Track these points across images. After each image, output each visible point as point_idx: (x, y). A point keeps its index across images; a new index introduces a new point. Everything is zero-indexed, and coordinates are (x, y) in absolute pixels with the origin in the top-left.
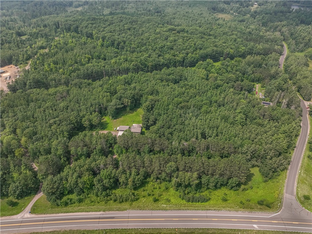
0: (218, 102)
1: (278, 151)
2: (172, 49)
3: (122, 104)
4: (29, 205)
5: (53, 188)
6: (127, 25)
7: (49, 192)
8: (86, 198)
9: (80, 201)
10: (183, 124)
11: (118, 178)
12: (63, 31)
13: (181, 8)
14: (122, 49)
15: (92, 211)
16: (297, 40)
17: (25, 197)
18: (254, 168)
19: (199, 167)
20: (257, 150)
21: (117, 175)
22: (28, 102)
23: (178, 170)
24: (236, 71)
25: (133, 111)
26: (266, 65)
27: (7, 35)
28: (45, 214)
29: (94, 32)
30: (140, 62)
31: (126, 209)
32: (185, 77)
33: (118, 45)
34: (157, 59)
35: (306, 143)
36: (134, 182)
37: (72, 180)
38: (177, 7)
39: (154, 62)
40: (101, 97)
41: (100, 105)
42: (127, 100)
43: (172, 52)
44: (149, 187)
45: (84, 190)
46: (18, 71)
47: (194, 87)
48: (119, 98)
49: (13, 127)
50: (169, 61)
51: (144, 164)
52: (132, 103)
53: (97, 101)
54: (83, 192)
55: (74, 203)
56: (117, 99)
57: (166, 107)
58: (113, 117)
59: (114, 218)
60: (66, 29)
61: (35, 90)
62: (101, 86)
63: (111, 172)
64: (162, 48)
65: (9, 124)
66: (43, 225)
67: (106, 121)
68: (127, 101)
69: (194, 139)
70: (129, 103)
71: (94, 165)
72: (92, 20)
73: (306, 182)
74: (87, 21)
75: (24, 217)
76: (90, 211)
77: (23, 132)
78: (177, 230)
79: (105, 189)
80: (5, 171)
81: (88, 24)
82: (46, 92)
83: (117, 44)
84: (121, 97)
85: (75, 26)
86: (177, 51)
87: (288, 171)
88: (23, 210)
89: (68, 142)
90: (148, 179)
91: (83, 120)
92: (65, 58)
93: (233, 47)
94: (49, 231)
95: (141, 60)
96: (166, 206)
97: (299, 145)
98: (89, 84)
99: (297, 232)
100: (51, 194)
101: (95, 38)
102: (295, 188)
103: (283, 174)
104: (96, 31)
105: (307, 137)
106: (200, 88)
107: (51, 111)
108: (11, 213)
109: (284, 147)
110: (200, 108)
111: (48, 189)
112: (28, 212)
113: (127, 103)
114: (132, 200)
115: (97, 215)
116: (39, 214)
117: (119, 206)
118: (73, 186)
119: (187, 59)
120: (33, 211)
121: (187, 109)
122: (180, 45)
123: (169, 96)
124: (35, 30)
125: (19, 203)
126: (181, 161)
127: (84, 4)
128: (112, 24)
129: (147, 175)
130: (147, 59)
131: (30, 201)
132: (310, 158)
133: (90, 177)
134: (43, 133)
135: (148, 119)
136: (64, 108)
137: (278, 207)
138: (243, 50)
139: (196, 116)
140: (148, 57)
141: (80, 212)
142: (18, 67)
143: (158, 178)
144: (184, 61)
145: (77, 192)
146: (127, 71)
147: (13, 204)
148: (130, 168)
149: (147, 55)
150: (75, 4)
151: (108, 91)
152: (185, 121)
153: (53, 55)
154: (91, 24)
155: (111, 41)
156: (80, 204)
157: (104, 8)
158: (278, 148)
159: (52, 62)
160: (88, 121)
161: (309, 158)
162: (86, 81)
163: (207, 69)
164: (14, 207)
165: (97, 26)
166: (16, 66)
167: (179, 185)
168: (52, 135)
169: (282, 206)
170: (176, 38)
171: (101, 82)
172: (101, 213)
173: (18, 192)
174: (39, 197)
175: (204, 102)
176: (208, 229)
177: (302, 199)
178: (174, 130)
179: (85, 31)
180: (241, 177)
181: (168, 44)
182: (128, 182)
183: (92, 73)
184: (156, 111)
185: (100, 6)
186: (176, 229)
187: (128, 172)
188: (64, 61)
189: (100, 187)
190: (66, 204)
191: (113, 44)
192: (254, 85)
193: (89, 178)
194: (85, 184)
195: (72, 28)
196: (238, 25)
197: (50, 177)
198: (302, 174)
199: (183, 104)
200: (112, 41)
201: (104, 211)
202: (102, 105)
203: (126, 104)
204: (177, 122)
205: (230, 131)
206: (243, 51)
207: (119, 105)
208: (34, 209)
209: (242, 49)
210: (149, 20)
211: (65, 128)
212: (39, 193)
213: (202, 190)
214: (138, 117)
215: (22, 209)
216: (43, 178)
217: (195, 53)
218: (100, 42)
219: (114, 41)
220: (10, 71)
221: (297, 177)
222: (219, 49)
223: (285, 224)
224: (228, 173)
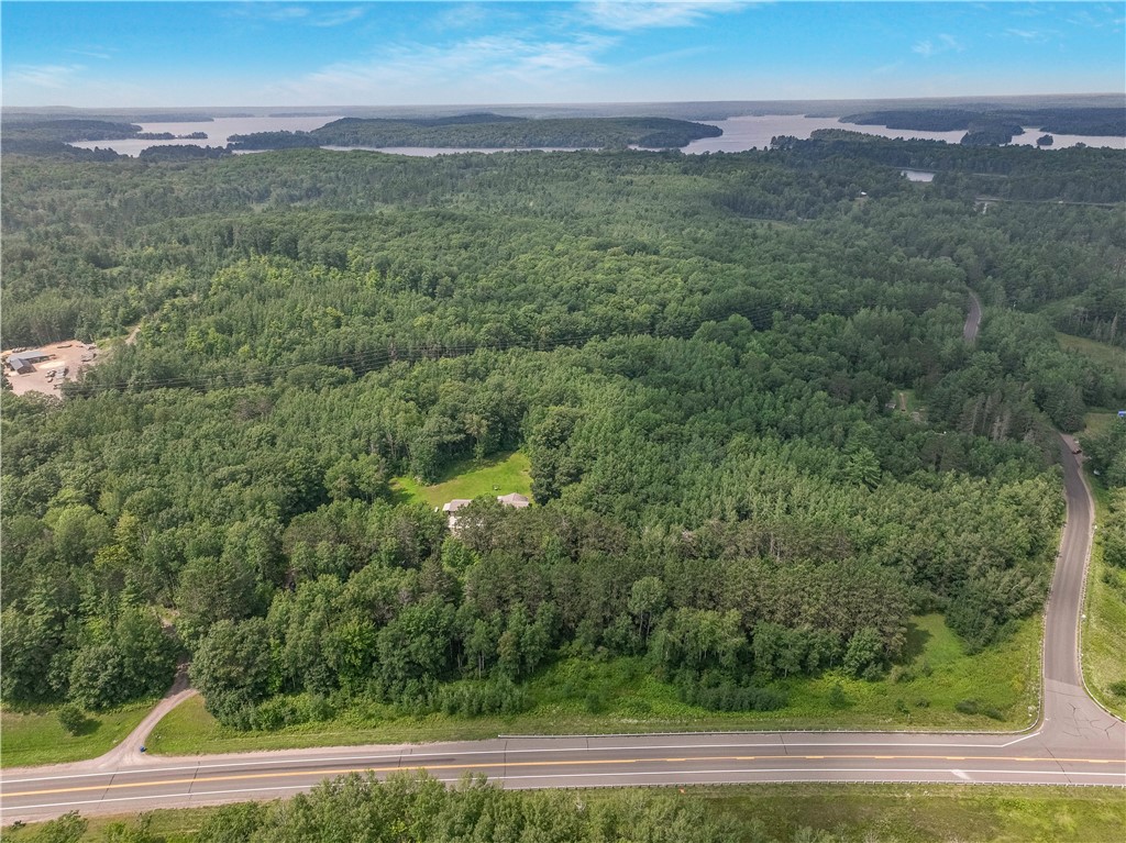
0: (781, 425)
1: (1001, 555)
2: (613, 291)
3: (459, 431)
4: (140, 728)
5: (232, 660)
6: (458, 236)
7: (217, 674)
8: (345, 707)
9: (327, 714)
10: (672, 481)
11: (462, 635)
12: (247, 252)
13: (627, 201)
14: (445, 295)
15: (372, 743)
16: (1008, 278)
17: (123, 702)
18: (929, 616)
19: (740, 593)
20: (931, 555)
21: (457, 622)
22: (139, 423)
23: (670, 604)
24: (831, 349)
25: (496, 461)
26: (922, 337)
27: (56, 264)
28: (198, 753)
29: (349, 252)
30: (510, 323)
31: (494, 735)
32: (664, 362)
33: (434, 282)
34: (565, 316)
35: (1090, 542)
36: (517, 645)
37: (299, 636)
38: (614, 200)
39: (557, 326)
40: (386, 411)
41: (384, 436)
42: (476, 418)
43: (614, 298)
44: (569, 670)
45: (341, 678)
46: (95, 355)
47: (698, 388)
48: (449, 412)
49: (87, 488)
50: (604, 324)
51: (549, 589)
52: (491, 430)
53: (374, 421)
54: (337, 686)
55: (306, 720)
56: (443, 414)
57: (609, 434)
58: (426, 476)
59: (453, 760)
60: (256, 246)
61: (158, 392)
62: (386, 385)
63: (438, 613)
64: (578, 289)
65: (75, 477)
66: (193, 788)
67: (404, 490)
68: (475, 423)
69: (714, 521)
70: (484, 430)
71: (376, 589)
72: (344, 221)
73: (1113, 650)
74: (327, 223)
75: (120, 765)
76: (362, 743)
77: (123, 500)
78: (682, 791)
79: (414, 669)
80: (61, 608)
81: (331, 231)
82: (197, 398)
83: (430, 281)
84: (456, 410)
85: (285, 236)
86: (631, 297)
87: (1045, 618)
88: (117, 744)
89: (282, 533)
90: (563, 648)
91: (329, 473)
92: (257, 315)
93: (809, 288)
94: (215, 805)
95: (514, 318)
96: (636, 721)
97: (1067, 549)
98: (342, 381)
99: (1108, 787)
100: (222, 683)
101: (353, 269)
102: (1077, 663)
103: (1029, 626)
104: (356, 249)
105: (1090, 527)
106: (719, 387)
107: (218, 449)
108: (70, 752)
109: (1020, 540)
110: (725, 440)
111: (215, 661)
112: (137, 748)
113: (475, 427)
114: (514, 707)
115: (391, 752)
116: (178, 754)
117: (468, 725)
118: (304, 660)
119: (665, 319)
120: (153, 745)
121: (680, 445)
122: (637, 280)
123: (615, 407)
124: (151, 250)
125: (100, 724)
126: (680, 573)
127: (307, 195)
128: (409, 232)
129: (562, 633)
130: (532, 318)
131: (144, 717)
132: (1111, 582)
133: (365, 624)
134: (193, 503)
135: (554, 468)
136: (262, 439)
137: (1028, 718)
138: (842, 297)
139: (713, 462)
140: (535, 311)
141: (328, 745)
142: (93, 345)
143: (599, 641)
144: (653, 324)
145: (316, 683)
146: (469, 347)
147: (81, 727)
148: (502, 602)
149: (533, 306)
150: (278, 195)
151: (409, 396)
152: (678, 472)
153: (216, 308)
154: (339, 229)
155: (411, 271)
156: (326, 724)
157: (376, 203)
158: (999, 541)
159: (212, 324)
160: (345, 479)
161: (1107, 582)
162: (333, 369)
163: (736, 340)
164: (82, 738)
165: (361, 236)
166: (88, 341)
167: (677, 659)
168: (224, 509)
169: (1042, 713)
170: (624, 264)
171: (385, 375)
172: (404, 746)
173: (103, 677)
174: (174, 706)
175: (734, 424)
176: (794, 786)
177: (1110, 695)
178: (645, 501)
179: (320, 247)
180: (888, 629)
181: (599, 277)
182: (498, 646)
183: (352, 352)
184: (577, 446)
185: (360, 198)
186: (681, 788)
187: (496, 614)
188: (254, 326)
189: (398, 660)
190: (277, 722)
191: (415, 283)
192: (890, 390)
193: (360, 629)
194: (346, 651)
195: (276, 242)
196: (815, 239)
197: (222, 625)
198: (1094, 626)
199: (666, 428)
200: (412, 273)
201: (415, 741)
202: (390, 437)
203: (472, 431)
204: (651, 476)
205: (831, 500)
206: (842, 301)
207: (450, 432)
208: (157, 740)
209: (840, 293)
210: (527, 225)
211: (269, 491)
212: (175, 693)
213: (759, 677)
214: (512, 477)
215: (111, 741)
216: (196, 636)
217: (687, 301)
218: (371, 277)
219: (421, 272)
220: (64, 357)
221: (1077, 632)
222: (765, 291)
223: (1061, 766)
224: (841, 614)
